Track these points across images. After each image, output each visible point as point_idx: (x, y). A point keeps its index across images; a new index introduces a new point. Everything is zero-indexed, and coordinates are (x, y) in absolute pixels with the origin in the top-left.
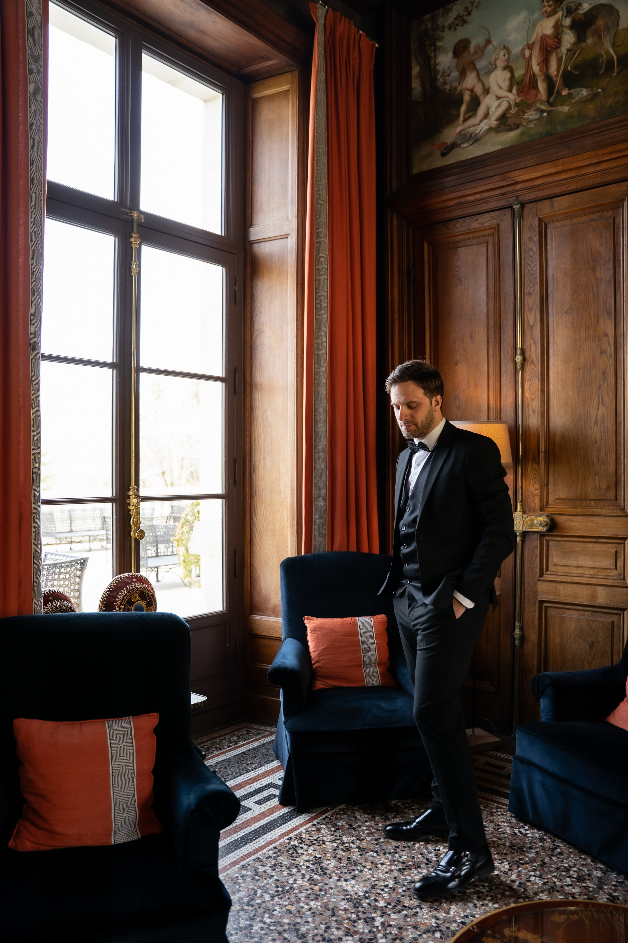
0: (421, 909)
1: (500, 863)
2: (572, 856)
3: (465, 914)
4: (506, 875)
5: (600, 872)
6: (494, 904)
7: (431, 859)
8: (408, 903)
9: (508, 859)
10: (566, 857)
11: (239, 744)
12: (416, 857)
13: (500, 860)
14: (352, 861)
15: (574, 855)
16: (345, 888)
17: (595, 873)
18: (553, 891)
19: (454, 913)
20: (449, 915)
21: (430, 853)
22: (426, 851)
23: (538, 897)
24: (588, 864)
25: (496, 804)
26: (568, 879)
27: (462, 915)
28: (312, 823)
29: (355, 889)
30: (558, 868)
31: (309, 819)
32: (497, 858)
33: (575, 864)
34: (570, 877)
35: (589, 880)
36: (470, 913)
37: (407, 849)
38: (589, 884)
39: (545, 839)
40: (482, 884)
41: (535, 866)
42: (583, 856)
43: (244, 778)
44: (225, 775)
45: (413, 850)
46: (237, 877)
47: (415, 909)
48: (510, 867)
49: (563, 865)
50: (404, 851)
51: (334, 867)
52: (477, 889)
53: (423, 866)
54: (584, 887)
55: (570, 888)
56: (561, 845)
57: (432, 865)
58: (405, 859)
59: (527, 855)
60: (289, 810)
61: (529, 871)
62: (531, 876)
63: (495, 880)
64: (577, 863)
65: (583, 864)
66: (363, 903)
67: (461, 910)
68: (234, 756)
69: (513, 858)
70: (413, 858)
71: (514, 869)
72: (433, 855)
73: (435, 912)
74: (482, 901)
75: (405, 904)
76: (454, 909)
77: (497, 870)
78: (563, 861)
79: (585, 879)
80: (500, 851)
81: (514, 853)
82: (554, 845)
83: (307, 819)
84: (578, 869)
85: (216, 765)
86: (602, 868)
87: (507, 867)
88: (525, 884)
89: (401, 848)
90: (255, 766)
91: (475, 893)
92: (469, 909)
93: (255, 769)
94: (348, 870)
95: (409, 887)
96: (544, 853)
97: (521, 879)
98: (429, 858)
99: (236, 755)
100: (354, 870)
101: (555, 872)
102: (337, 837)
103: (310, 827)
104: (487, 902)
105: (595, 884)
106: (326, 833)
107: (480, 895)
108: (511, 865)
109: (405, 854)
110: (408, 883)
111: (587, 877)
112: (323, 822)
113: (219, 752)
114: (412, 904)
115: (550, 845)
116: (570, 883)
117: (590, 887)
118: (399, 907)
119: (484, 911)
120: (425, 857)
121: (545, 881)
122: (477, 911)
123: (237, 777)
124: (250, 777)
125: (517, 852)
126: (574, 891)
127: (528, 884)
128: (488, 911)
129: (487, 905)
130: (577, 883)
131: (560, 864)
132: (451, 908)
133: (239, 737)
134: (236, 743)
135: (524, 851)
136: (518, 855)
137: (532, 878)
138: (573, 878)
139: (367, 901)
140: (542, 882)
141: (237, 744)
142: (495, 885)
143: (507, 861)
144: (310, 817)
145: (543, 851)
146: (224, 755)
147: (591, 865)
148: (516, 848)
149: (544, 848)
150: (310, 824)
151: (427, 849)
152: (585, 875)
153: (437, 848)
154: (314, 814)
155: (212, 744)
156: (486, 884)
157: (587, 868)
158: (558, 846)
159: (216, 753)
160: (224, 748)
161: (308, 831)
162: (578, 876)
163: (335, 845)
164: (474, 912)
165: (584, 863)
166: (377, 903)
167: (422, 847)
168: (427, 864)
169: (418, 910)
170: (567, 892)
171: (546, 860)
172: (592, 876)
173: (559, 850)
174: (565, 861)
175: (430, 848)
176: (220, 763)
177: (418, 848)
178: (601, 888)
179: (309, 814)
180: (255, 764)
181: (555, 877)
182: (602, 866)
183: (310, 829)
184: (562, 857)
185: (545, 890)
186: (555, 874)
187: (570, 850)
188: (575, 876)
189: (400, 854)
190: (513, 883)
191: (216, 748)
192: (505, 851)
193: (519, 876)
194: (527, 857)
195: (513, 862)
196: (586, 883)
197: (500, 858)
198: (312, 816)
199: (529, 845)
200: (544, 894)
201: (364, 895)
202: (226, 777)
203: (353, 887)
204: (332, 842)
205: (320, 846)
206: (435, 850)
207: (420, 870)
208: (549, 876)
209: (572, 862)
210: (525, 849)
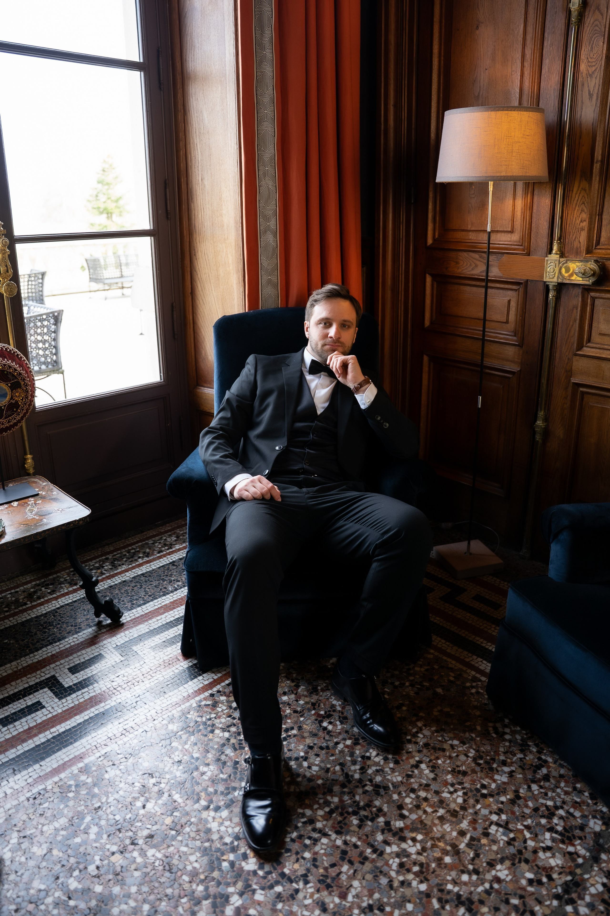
0: (306, 882)
1: (451, 793)
2: (562, 784)
3: (371, 902)
4: (454, 819)
5: (600, 822)
6: (421, 882)
7: (352, 776)
8: (291, 867)
9: (466, 785)
10: (552, 786)
11: (174, 549)
12: (332, 769)
13: (453, 785)
14: (239, 770)
15: (566, 782)
16: (209, 826)
17: (591, 823)
18: (520, 862)
19: (354, 897)
20: (344, 903)
21: (354, 763)
22: (349, 759)
23: (493, 872)
24: (583, 802)
25: (473, 673)
26: (548, 835)
27: (365, 904)
28: (210, 692)
29: (223, 829)
30: (536, 810)
31: (210, 683)
32: (450, 781)
33: (564, 802)
34: (551, 830)
35: (580, 838)
36: (379, 900)
37: (324, 752)
38: (579, 847)
39: (529, 746)
40: (414, 835)
41: (502, 803)
42: (578, 786)
43: (156, 604)
44: (135, 598)
45: (332, 755)
46: (70, 786)
47: (297, 882)
48: (465, 801)
49: (544, 802)
50: (317, 755)
51: (210, 779)
52: (404, 845)
53: (336, 789)
54: (570, 853)
55: (548, 854)
56: (550, 760)
57: (350, 789)
58: (315, 773)
59: (496, 777)
60: (191, 664)
61: (491, 813)
62: (492, 823)
63: (435, 829)
64: (567, 799)
65: (576, 802)
66: (224, 860)
67: (366, 892)
68: (159, 568)
69: (473, 782)
70: (328, 770)
71: (469, 807)
72: (358, 767)
73: (325, 893)
74: (404, 874)
75: (286, 871)
76: (356, 888)
77: (443, 808)
78: (546, 794)
79: (574, 837)
80: (458, 766)
81: (476, 773)
82: (540, 759)
83: (206, 683)
84: (568, 812)
85: (131, 581)
86: (604, 813)
87: (460, 800)
88: (479, 841)
89: (316, 749)
90: (178, 586)
91: (398, 855)
92: (379, 892)
93: (176, 590)
94: (227, 788)
95: (302, 833)
96: (521, 776)
97: (475, 829)
98: (350, 773)
99: (162, 566)
100: (235, 789)
101: (530, 817)
102: (234, 721)
103: (205, 699)
104: (410, 876)
105: (588, 850)
106: (222, 711)
107: (405, 860)
108: (466, 797)
109: (317, 763)
110: (304, 823)
111: (578, 832)
112: (226, 690)
113: (146, 559)
114: (295, 871)
115: (534, 759)
116: (549, 843)
117: (579, 856)
118: (274, 875)
119: (401, 897)
120: (345, 771)
121: (512, 835)
122: (390, 897)
123: (149, 602)
124: (163, 604)
125: (482, 771)
126: (553, 862)
127: (484, 841)
128: (408, 898)
129: (409, 884)
130: (561, 846)
131: (541, 801)
132: (351, 886)
133: (178, 537)
134: (171, 546)
135: (491, 769)
136: (481, 778)
137: (493, 829)
138: (557, 832)
139: (232, 857)
140: (506, 839)
141: (171, 548)
142: (432, 839)
143: (463, 788)
144: (212, 680)
145: (520, 770)
146: (148, 565)
147: (588, 805)
148: (481, 762)
149: (524, 764)
150: (207, 694)
151: (352, 754)
152: (576, 827)
153: (368, 754)
154: (219, 675)
155: (142, 547)
156: (420, 837)
157: (581, 811)
158: (546, 761)
159: (140, 561)
160: (153, 554)
161: (200, 706)
162: (564, 828)
163: (227, 735)
164: (385, 900)
165: (578, 800)
166: (243, 864)
167: (346, 750)
168: (343, 786)
169: (301, 885)
170: (540, 864)
171: (521, 791)
172: (587, 830)
173: (544, 771)
174: (550, 794)
175: (358, 752)
176: (138, 578)
177: (342, 752)
178: (596, 859)
179: (213, 675)
180: (179, 581)
181: (528, 827)
182: (605, 809)
183: (203, 703)
184: (547, 784)
185: (507, 858)
186: (529, 821)
187: (562, 771)
188: (559, 828)
189: (311, 761)
190: (461, 838)
191: (144, 553)
192: (464, 768)
193: (474, 822)
194: (495, 781)
195: (471, 791)
196: (574, 845)
197: (455, 781)
198: (216, 677)
199: (502, 758)
200: (504, 867)
201: (232, 842)
202: (135, 602)
203: (221, 824)
204: (223, 730)
205: (206, 736)
206: (363, 757)
207: (329, 798)
208: (520, 827)
209: (560, 797)
210: (495, 766)
